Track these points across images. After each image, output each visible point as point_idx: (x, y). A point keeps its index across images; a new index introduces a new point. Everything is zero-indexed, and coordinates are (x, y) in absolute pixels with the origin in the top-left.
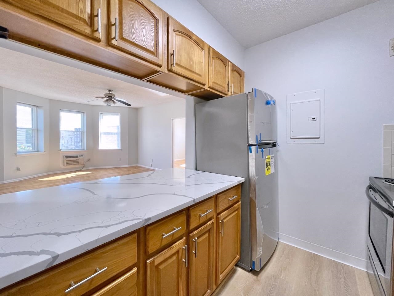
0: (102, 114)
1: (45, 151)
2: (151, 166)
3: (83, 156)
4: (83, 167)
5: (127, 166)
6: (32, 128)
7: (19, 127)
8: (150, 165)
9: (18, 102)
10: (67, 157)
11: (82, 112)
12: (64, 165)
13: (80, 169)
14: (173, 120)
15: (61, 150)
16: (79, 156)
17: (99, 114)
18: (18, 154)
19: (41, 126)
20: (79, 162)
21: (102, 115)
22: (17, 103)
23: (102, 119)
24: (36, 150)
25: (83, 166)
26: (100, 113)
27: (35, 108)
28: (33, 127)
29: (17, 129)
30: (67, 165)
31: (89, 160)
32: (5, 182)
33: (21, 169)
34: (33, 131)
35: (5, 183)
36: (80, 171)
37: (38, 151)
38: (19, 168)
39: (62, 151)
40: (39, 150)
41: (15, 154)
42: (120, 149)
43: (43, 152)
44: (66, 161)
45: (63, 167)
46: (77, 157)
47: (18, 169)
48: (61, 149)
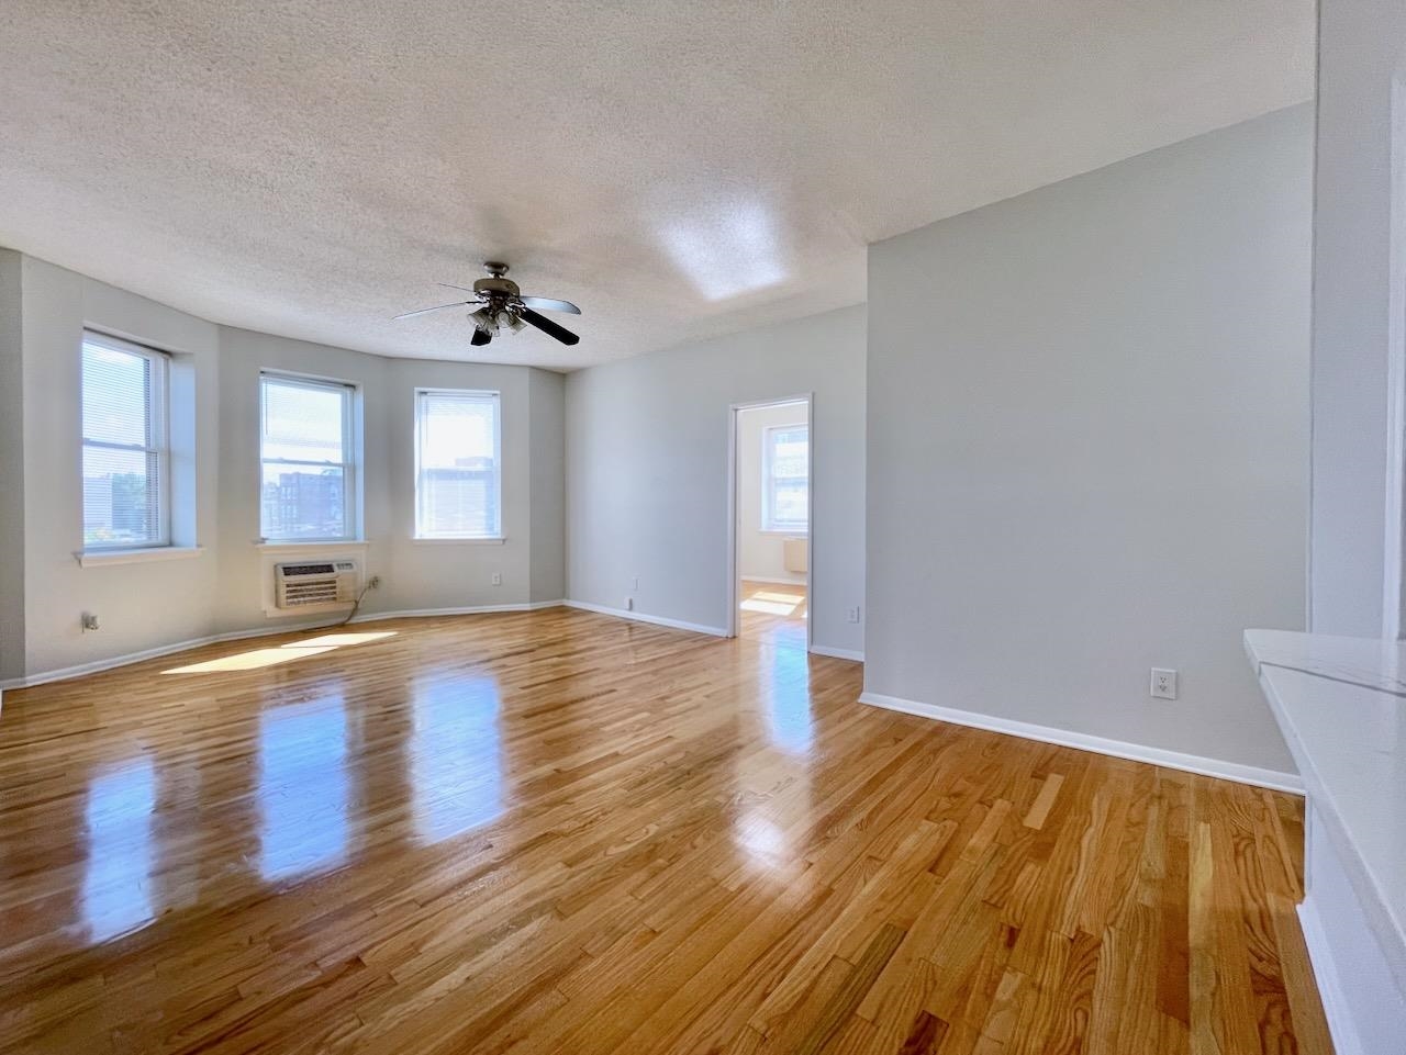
0: (425, 393)
1: (199, 546)
2: (631, 609)
3: (355, 566)
4: (354, 612)
5: (527, 607)
6: (148, 444)
7: (93, 438)
8: (628, 603)
9: (85, 328)
10: (288, 571)
11: (347, 385)
12: (277, 605)
13: (340, 620)
14: (736, 410)
15: (264, 540)
16: (338, 565)
17: (416, 394)
18: (86, 555)
19: (185, 438)
20: (337, 590)
21: (424, 398)
22: (86, 333)
23: (424, 417)
24: (161, 538)
25: (350, 607)
26: (417, 389)
27: (160, 359)
28: (152, 444)
29: (85, 449)
30: (288, 604)
31: (374, 583)
32: (32, 680)
33: (98, 621)
34: (153, 457)
35: (30, 685)
36: (342, 627)
37: (171, 544)
38: (93, 619)
39: (268, 543)
40: (178, 537)
41: (76, 558)
42: (499, 536)
43: (194, 548)
44: (288, 586)
45: (272, 612)
46: (329, 568)
47: (88, 622)
48: (263, 535)
